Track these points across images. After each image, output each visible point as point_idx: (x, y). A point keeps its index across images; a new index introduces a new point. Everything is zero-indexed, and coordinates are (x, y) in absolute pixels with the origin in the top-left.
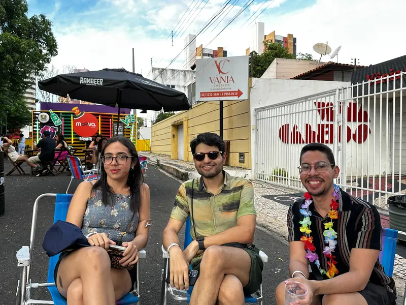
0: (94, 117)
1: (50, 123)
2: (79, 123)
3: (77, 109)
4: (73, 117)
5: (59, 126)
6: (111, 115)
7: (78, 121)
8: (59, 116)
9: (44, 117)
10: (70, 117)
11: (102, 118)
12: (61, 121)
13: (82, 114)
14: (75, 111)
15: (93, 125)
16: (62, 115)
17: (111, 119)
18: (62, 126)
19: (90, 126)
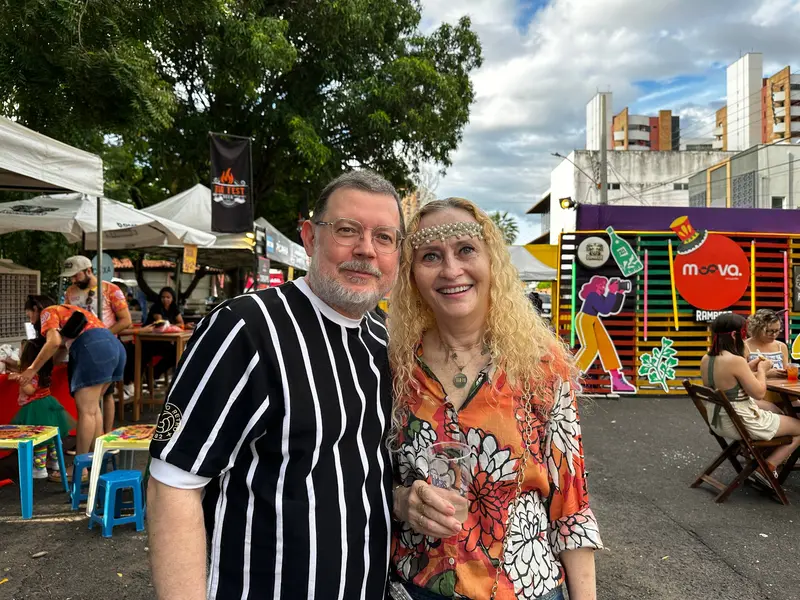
0: (736, 247)
1: (610, 268)
2: (690, 267)
3: (685, 224)
4: (675, 248)
5: (632, 278)
6: (784, 240)
7: (689, 259)
8: (634, 247)
9: (595, 249)
10: (666, 248)
11: (758, 250)
12: (639, 260)
13: (700, 238)
14: (678, 228)
15: (733, 270)
16: (644, 243)
17: (786, 250)
18: (642, 277)
19: (723, 274)
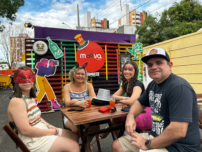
0: (100, 47)
1: (49, 55)
2: (83, 55)
3: (80, 37)
4: (77, 47)
5: (59, 59)
6: (117, 45)
7: (82, 52)
8: (59, 46)
9: (40, 46)
10: (74, 47)
11: (108, 48)
12: (62, 52)
13: (86, 43)
14: (78, 39)
15: (99, 56)
16: (64, 45)
17: (117, 48)
18: (64, 59)
19: (95, 58)
